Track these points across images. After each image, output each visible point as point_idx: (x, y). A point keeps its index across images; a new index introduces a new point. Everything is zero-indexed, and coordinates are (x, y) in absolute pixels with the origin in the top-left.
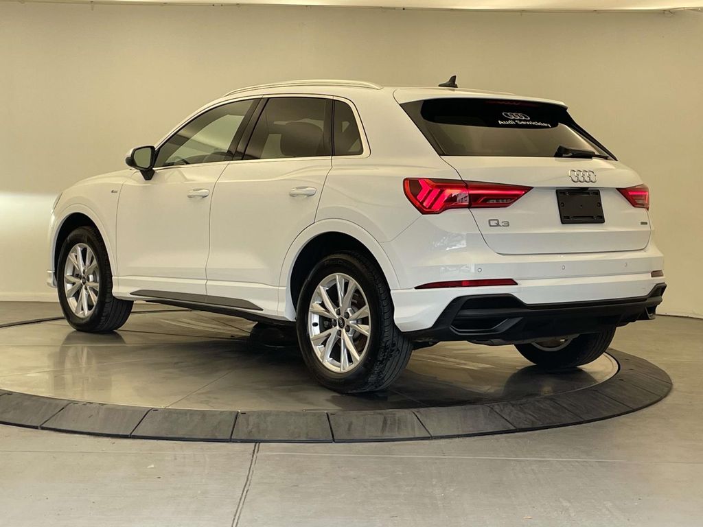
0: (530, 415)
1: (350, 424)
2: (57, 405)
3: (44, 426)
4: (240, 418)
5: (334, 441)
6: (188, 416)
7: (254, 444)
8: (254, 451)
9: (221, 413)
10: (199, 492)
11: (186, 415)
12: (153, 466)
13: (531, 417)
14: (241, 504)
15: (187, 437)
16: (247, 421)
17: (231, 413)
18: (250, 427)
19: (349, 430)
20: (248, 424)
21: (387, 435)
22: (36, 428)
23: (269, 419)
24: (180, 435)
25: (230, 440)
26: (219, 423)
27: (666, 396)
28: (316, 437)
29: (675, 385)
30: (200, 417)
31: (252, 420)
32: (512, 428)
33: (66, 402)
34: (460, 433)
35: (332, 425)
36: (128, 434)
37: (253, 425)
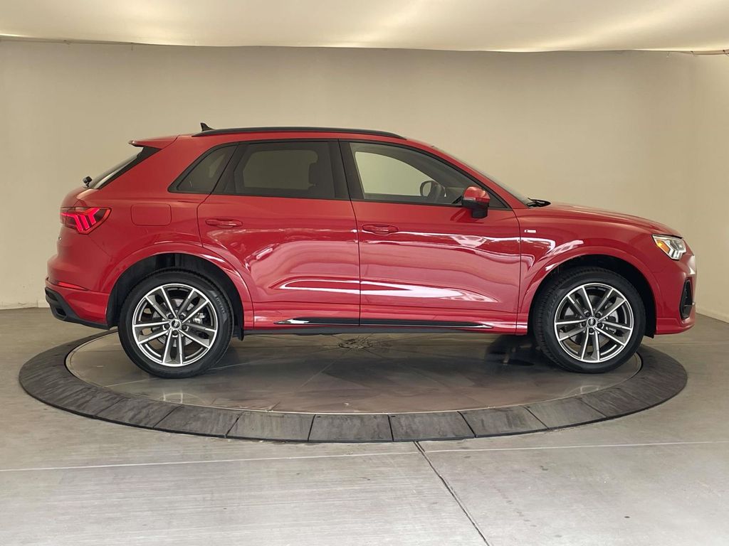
1: (482, 421)
3: (229, 435)
4: (393, 420)
5: (475, 437)
6: (349, 421)
7: (413, 443)
8: (419, 449)
16: (400, 423)
17: (383, 416)
18: (405, 428)
19: (483, 425)
20: (402, 426)
22: (221, 437)
23: (417, 420)
25: (393, 441)
26: (378, 426)
30: (359, 421)
31: (403, 422)
32: (604, 417)
36: (306, 439)
37: (406, 426)
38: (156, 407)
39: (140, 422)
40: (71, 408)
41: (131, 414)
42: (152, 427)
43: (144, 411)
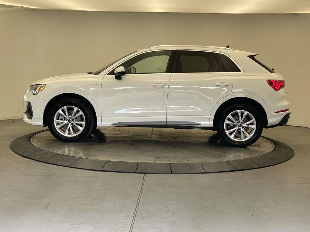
0: (242, 165)
1: (178, 167)
2: (75, 159)
3: (71, 166)
4: (139, 165)
5: (172, 173)
6: (121, 164)
7: (144, 174)
8: (144, 177)
9: (132, 163)
10: (125, 191)
11: (120, 163)
12: (109, 182)
13: (242, 166)
14: (140, 196)
15: (120, 171)
16: (141, 166)
17: (136, 163)
18: (143, 168)
19: (177, 169)
20: (142, 167)
21: (191, 172)
22: (68, 167)
23: (149, 165)
24: (118, 170)
25: (135, 173)
26: (132, 166)
27: (292, 157)
28: (165, 172)
29: (296, 154)
30: (125, 164)
31: (143, 166)
32: (236, 170)
33: (78, 158)
34: (217, 171)
35: (171, 168)
36: (100, 170)
37: (143, 167)
38: (49, 154)
39: (41, 159)
40: (20, 153)
41: (39, 156)
42: (44, 161)
43: (44, 155)
